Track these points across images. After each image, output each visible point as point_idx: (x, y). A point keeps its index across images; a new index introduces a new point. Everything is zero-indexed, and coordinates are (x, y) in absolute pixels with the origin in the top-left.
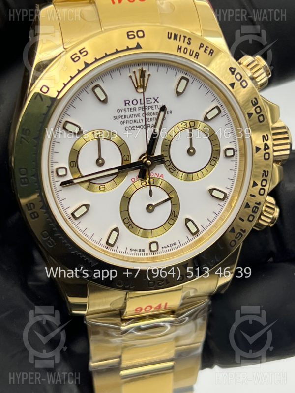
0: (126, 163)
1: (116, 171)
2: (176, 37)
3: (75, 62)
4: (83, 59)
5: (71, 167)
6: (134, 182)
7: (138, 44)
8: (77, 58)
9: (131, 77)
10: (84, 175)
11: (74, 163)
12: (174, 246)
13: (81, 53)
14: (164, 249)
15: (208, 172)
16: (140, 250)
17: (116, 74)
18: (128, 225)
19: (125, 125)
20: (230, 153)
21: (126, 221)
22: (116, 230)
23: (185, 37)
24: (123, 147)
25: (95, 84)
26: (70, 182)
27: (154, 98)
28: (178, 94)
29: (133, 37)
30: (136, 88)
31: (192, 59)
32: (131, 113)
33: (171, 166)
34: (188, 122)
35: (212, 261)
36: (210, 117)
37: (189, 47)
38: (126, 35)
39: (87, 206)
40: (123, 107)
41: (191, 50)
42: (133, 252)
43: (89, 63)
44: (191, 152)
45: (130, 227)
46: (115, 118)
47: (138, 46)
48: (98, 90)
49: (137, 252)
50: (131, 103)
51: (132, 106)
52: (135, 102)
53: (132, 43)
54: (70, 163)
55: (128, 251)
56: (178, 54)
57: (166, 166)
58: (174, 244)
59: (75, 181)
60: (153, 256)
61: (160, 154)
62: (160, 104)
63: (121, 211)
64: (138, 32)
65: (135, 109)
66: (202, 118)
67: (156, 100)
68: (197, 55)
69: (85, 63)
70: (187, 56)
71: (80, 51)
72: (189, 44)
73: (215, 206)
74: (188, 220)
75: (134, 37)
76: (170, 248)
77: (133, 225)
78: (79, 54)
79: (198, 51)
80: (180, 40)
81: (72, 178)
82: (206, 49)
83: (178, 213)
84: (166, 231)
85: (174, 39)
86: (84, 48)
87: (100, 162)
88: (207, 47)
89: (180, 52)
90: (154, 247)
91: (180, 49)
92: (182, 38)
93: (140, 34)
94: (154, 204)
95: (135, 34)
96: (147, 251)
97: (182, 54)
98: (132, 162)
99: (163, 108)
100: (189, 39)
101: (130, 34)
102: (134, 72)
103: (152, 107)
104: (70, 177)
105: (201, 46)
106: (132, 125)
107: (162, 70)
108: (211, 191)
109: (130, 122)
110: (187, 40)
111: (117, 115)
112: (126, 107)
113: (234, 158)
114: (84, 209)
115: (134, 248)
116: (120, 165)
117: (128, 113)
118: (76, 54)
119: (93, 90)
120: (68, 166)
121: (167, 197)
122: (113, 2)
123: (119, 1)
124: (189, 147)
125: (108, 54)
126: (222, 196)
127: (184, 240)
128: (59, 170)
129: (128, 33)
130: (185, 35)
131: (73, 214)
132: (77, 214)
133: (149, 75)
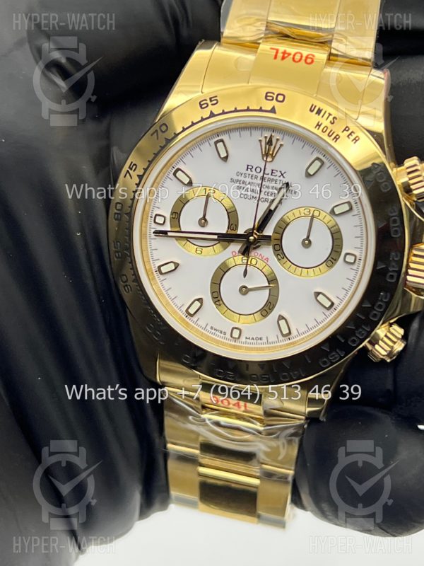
0: (231, 232)
1: (216, 237)
2: (319, 112)
3: (202, 108)
4: (210, 108)
5: (172, 219)
6: (234, 256)
7: (274, 107)
8: (206, 105)
9: (260, 141)
10: (183, 230)
11: (176, 215)
12: (259, 341)
13: (211, 101)
14: (248, 340)
15: (321, 272)
16: (221, 332)
17: (246, 133)
18: (217, 300)
20: (350, 259)
21: (215, 295)
22: (200, 300)
23: (330, 115)
24: (232, 215)
25: (220, 138)
26: (165, 233)
27: (281, 172)
28: (308, 175)
29: (271, 98)
30: (263, 156)
31: (329, 140)
32: (251, 181)
33: (280, 252)
34: (312, 210)
35: (296, 373)
36: (337, 211)
37: (331, 127)
38: (265, 95)
39: (177, 266)
40: (245, 171)
41: (331, 131)
42: (213, 331)
43: (216, 113)
44: (307, 243)
45: (217, 303)
46: (232, 180)
47: (273, 110)
48: (220, 145)
49: (217, 333)
50: (253, 170)
51: (254, 173)
52: (258, 170)
53: (268, 105)
54: (172, 213)
55: (208, 328)
56: (315, 131)
57: (275, 250)
58: (261, 339)
59: (169, 234)
60: (233, 343)
61: (271, 234)
62: (285, 180)
63: (212, 283)
64: (278, 95)
65: (256, 177)
66: (329, 211)
67: (282, 175)
68: (336, 138)
69: (211, 112)
70: (325, 137)
71: (210, 99)
72: (332, 123)
73: (320, 315)
74: (281, 318)
75: (272, 100)
76: (255, 341)
77: (221, 302)
78: (208, 102)
79: (340, 134)
80: (323, 116)
81: (169, 229)
82: (350, 134)
83: (274, 306)
84: (256, 321)
85: (316, 113)
86: (216, 97)
87: (203, 221)
88: (352, 132)
89: (318, 129)
90: (236, 334)
91: (320, 126)
92: (327, 115)
93: (280, 98)
94: (249, 287)
95: (275, 96)
96: (228, 336)
97: (319, 132)
98: (238, 233)
99: (287, 184)
100: (334, 118)
102: (266, 137)
103: (276, 180)
104: (167, 227)
105: (346, 129)
107: (298, 144)
108: (317, 294)
110: (331, 118)
111: (236, 178)
112: (247, 172)
113: (355, 267)
114: (172, 266)
115: (215, 327)
116: (224, 232)
117: (248, 180)
118: (206, 100)
119: (216, 143)
120: (168, 216)
121: (267, 285)
122: (276, 57)
123: (283, 58)
124: (305, 237)
125: (238, 109)
126: (328, 304)
127: (272, 338)
128: (157, 217)
129: (267, 93)
130: (331, 113)
131: (159, 267)
132: (164, 269)
133: (281, 145)
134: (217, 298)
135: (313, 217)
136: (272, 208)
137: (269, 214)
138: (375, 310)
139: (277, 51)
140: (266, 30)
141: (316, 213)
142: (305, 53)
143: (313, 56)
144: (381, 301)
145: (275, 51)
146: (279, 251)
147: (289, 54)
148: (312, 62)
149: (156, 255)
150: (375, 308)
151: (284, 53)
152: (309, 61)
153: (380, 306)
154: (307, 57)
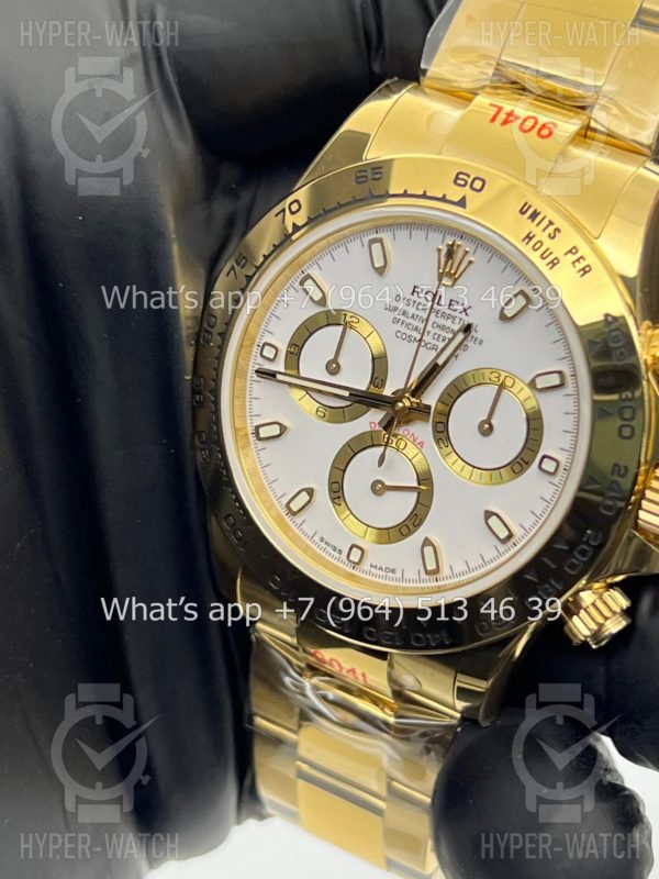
0: (373, 390)
1: (346, 394)
3: (358, 182)
4: (371, 184)
5: (288, 353)
6: (373, 430)
7: (464, 198)
8: (364, 179)
9: (439, 250)
10: (302, 375)
11: (296, 349)
12: (390, 574)
13: (373, 173)
14: (373, 570)
15: (501, 481)
16: (335, 549)
17: (418, 235)
18: (335, 495)
19: (398, 327)
20: (549, 466)
21: (335, 486)
22: (309, 491)
23: (551, 223)
24: (379, 364)
25: (378, 236)
26: (272, 375)
28: (503, 317)
29: (463, 183)
30: (440, 275)
31: (541, 265)
33: (443, 436)
34: (504, 374)
35: (437, 636)
36: (540, 383)
37: (548, 243)
38: (454, 176)
39: (283, 429)
41: (548, 250)
42: (323, 544)
43: (375, 194)
44: (486, 429)
45: (336, 501)
47: (462, 203)
48: (376, 247)
49: (329, 549)
53: (455, 194)
54: (291, 344)
55: (317, 539)
56: (522, 246)
57: (435, 431)
58: (393, 571)
59: (279, 377)
60: (351, 570)
61: (432, 404)
62: (467, 320)
63: (333, 466)
64: (476, 179)
66: (528, 380)
68: (553, 263)
69: (370, 192)
70: (535, 257)
71: (372, 170)
72: (552, 237)
73: (489, 549)
74: (427, 542)
75: (464, 186)
76: (384, 572)
77: (342, 501)
78: (369, 174)
79: (561, 256)
80: (538, 224)
81: (283, 370)
82: (578, 260)
83: (421, 522)
84: (389, 543)
86: (381, 167)
87: (333, 367)
88: (582, 257)
89: (527, 243)
90: (356, 555)
91: (531, 239)
92: (545, 223)
93: (478, 184)
94: (387, 483)
95: (470, 181)
96: (344, 555)
97: (527, 249)
98: (384, 393)
99: (467, 329)
100: (557, 230)
101: (460, 176)
102: (448, 245)
103: (454, 318)
104: (279, 366)
105: (573, 251)
106: (409, 332)
107: (497, 264)
108: (488, 514)
109: (408, 325)
110: (551, 229)
113: (556, 480)
114: (275, 430)
115: (326, 538)
116: (364, 389)
118: (365, 171)
119: (372, 242)
120: (283, 348)
121: (415, 485)
122: (493, 119)
123: (505, 122)
124: (485, 417)
125: (409, 192)
126: (503, 534)
127: (411, 574)
128: (267, 347)
129: (458, 174)
130: (553, 221)
131: (257, 428)
132: (263, 433)
133: (470, 262)
134: (337, 493)
135: (502, 387)
136: (440, 361)
137: (433, 371)
138: (574, 557)
139: (500, 109)
140: (494, 74)
141: (509, 382)
142: (542, 119)
143: (555, 125)
144: (587, 543)
145: (496, 109)
146: (442, 434)
147: (517, 118)
148: (550, 134)
149: (256, 407)
150: (576, 553)
151: (510, 114)
152: (545, 132)
153: (583, 553)
154: (544, 126)
